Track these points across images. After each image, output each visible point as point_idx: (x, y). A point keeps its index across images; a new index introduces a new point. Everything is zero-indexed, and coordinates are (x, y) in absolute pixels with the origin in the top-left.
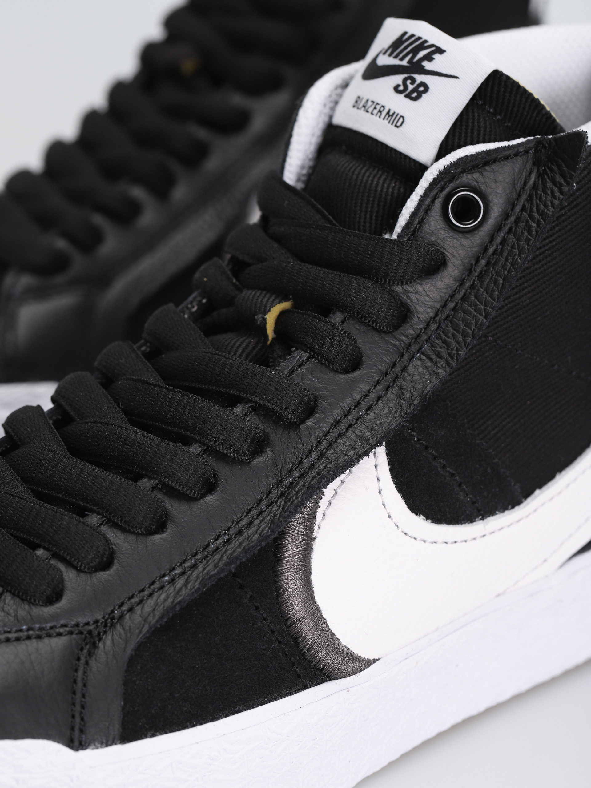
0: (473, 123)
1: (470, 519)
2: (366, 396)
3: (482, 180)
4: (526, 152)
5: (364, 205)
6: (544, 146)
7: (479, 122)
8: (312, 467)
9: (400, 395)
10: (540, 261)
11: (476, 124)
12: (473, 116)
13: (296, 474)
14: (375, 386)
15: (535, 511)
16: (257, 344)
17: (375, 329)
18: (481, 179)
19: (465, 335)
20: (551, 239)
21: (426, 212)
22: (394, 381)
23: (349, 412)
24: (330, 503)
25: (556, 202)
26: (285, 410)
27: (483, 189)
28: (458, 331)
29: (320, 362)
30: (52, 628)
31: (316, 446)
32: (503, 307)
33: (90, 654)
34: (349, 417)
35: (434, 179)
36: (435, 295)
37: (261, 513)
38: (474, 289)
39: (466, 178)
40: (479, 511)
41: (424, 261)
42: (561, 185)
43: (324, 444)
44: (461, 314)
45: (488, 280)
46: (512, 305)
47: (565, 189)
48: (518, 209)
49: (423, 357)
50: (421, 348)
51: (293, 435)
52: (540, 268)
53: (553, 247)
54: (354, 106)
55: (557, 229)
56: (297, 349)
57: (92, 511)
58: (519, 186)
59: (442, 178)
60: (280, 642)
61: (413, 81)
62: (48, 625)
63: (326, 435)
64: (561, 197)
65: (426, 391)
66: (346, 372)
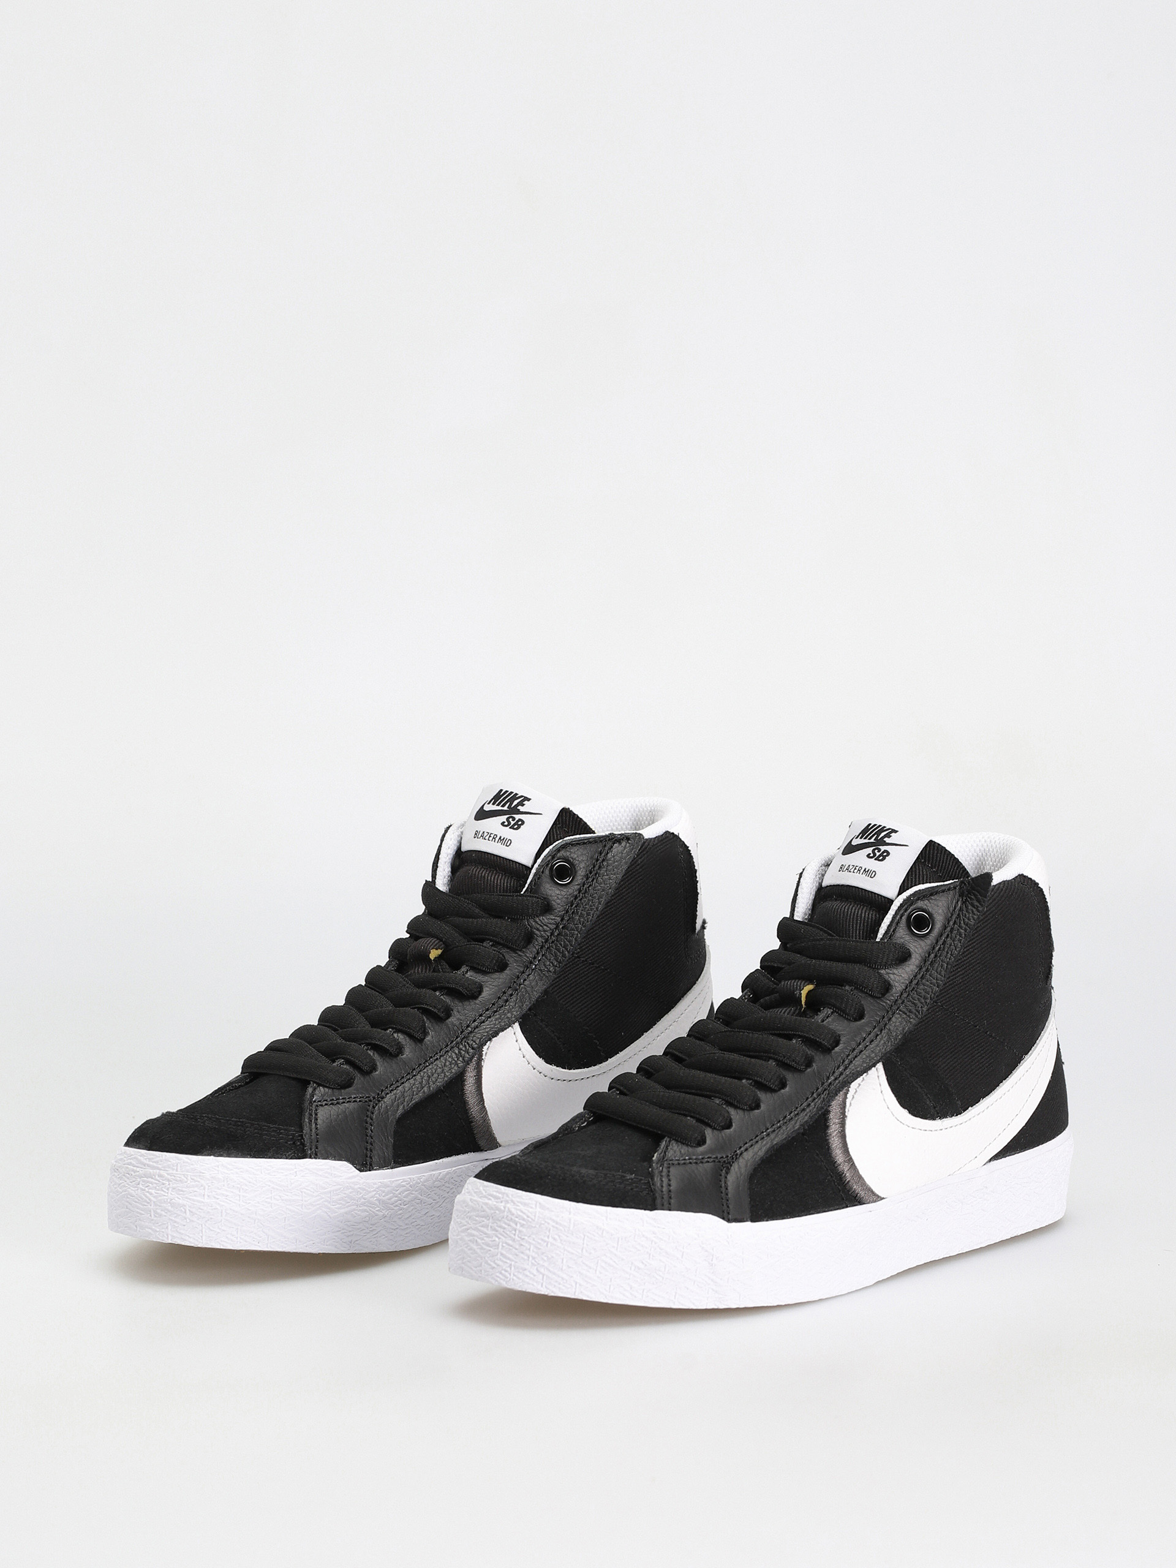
0: (919, 872)
1: (933, 1118)
2: (870, 1034)
3: (930, 905)
4: (955, 888)
5: (855, 926)
6: (965, 884)
7: (923, 872)
8: (841, 1074)
9: (889, 1034)
10: (967, 955)
11: (921, 873)
12: (919, 868)
13: (833, 1078)
14: (874, 1029)
15: (970, 1119)
16: (796, 1010)
17: (871, 996)
18: (928, 904)
19: (925, 998)
20: (973, 941)
21: (897, 924)
22: (885, 1027)
23: (860, 1044)
24: (853, 1097)
25: (975, 917)
26: (823, 1040)
27: (930, 910)
28: (921, 997)
29: (840, 1014)
30: (703, 1158)
31: (843, 1063)
32: (946, 983)
33: (727, 1173)
34: (861, 1046)
35: (901, 904)
36: (905, 976)
37: (814, 1099)
38: (929, 971)
39: (920, 904)
40: (938, 1113)
41: (899, 953)
42: (978, 907)
43: (847, 1062)
44: (922, 987)
45: (937, 965)
46: (952, 982)
47: (980, 909)
48: (951, 923)
49: (901, 1012)
50: (898, 1008)
51: (828, 1057)
52: (967, 960)
53: (974, 946)
54: (839, 871)
55: (976, 935)
56: (824, 1008)
57: (716, 1097)
58: (951, 909)
59: (906, 903)
60: (832, 1177)
61: (879, 850)
62: (700, 1157)
63: (848, 1057)
64: (979, 914)
65: (905, 1031)
66: (856, 1020)
